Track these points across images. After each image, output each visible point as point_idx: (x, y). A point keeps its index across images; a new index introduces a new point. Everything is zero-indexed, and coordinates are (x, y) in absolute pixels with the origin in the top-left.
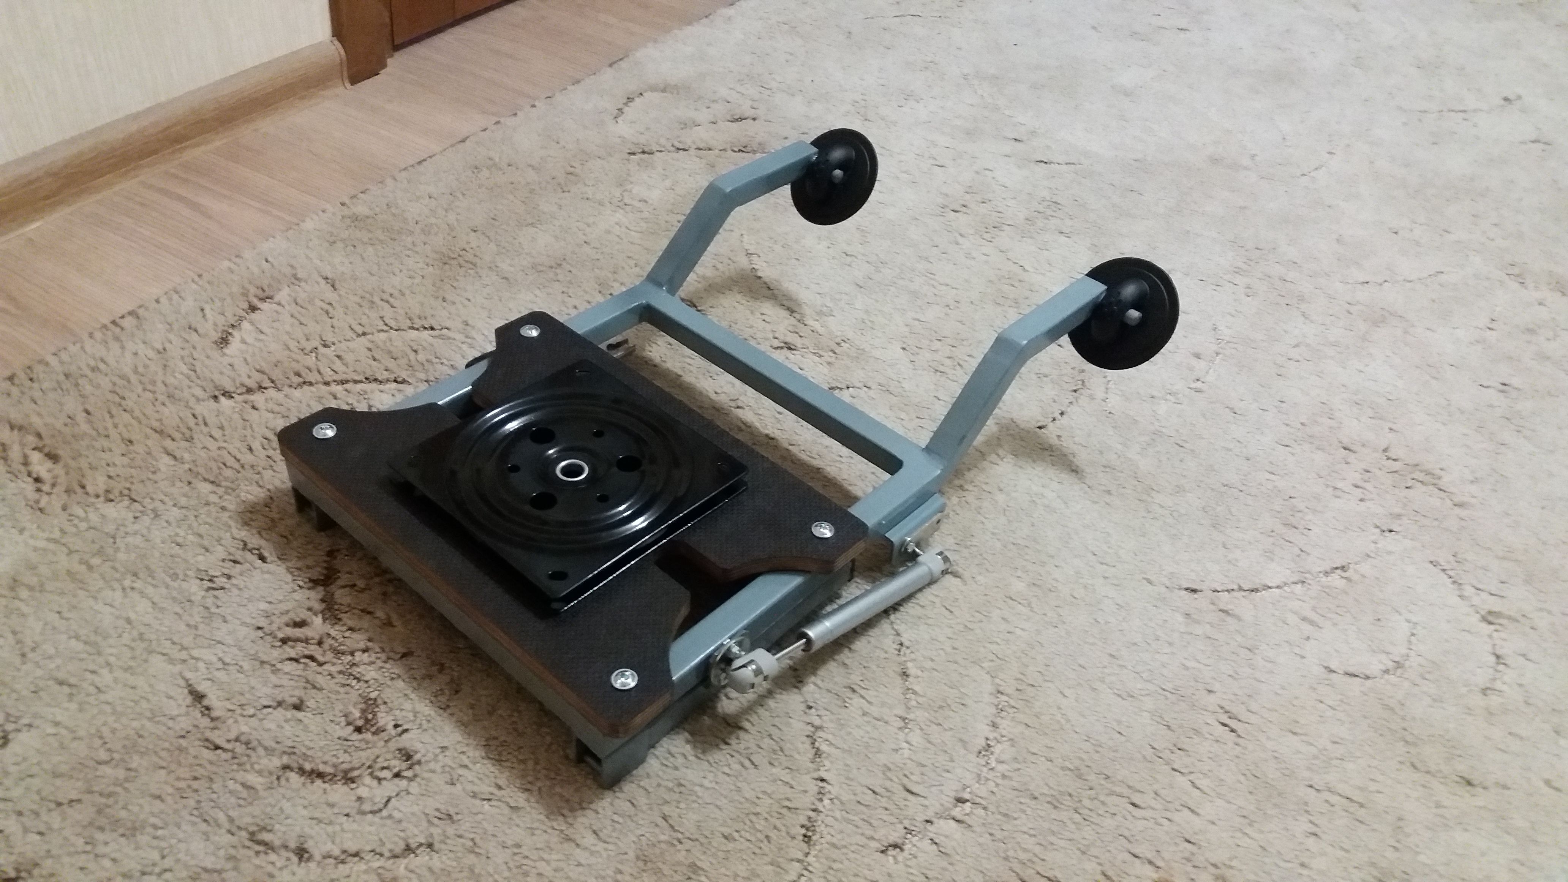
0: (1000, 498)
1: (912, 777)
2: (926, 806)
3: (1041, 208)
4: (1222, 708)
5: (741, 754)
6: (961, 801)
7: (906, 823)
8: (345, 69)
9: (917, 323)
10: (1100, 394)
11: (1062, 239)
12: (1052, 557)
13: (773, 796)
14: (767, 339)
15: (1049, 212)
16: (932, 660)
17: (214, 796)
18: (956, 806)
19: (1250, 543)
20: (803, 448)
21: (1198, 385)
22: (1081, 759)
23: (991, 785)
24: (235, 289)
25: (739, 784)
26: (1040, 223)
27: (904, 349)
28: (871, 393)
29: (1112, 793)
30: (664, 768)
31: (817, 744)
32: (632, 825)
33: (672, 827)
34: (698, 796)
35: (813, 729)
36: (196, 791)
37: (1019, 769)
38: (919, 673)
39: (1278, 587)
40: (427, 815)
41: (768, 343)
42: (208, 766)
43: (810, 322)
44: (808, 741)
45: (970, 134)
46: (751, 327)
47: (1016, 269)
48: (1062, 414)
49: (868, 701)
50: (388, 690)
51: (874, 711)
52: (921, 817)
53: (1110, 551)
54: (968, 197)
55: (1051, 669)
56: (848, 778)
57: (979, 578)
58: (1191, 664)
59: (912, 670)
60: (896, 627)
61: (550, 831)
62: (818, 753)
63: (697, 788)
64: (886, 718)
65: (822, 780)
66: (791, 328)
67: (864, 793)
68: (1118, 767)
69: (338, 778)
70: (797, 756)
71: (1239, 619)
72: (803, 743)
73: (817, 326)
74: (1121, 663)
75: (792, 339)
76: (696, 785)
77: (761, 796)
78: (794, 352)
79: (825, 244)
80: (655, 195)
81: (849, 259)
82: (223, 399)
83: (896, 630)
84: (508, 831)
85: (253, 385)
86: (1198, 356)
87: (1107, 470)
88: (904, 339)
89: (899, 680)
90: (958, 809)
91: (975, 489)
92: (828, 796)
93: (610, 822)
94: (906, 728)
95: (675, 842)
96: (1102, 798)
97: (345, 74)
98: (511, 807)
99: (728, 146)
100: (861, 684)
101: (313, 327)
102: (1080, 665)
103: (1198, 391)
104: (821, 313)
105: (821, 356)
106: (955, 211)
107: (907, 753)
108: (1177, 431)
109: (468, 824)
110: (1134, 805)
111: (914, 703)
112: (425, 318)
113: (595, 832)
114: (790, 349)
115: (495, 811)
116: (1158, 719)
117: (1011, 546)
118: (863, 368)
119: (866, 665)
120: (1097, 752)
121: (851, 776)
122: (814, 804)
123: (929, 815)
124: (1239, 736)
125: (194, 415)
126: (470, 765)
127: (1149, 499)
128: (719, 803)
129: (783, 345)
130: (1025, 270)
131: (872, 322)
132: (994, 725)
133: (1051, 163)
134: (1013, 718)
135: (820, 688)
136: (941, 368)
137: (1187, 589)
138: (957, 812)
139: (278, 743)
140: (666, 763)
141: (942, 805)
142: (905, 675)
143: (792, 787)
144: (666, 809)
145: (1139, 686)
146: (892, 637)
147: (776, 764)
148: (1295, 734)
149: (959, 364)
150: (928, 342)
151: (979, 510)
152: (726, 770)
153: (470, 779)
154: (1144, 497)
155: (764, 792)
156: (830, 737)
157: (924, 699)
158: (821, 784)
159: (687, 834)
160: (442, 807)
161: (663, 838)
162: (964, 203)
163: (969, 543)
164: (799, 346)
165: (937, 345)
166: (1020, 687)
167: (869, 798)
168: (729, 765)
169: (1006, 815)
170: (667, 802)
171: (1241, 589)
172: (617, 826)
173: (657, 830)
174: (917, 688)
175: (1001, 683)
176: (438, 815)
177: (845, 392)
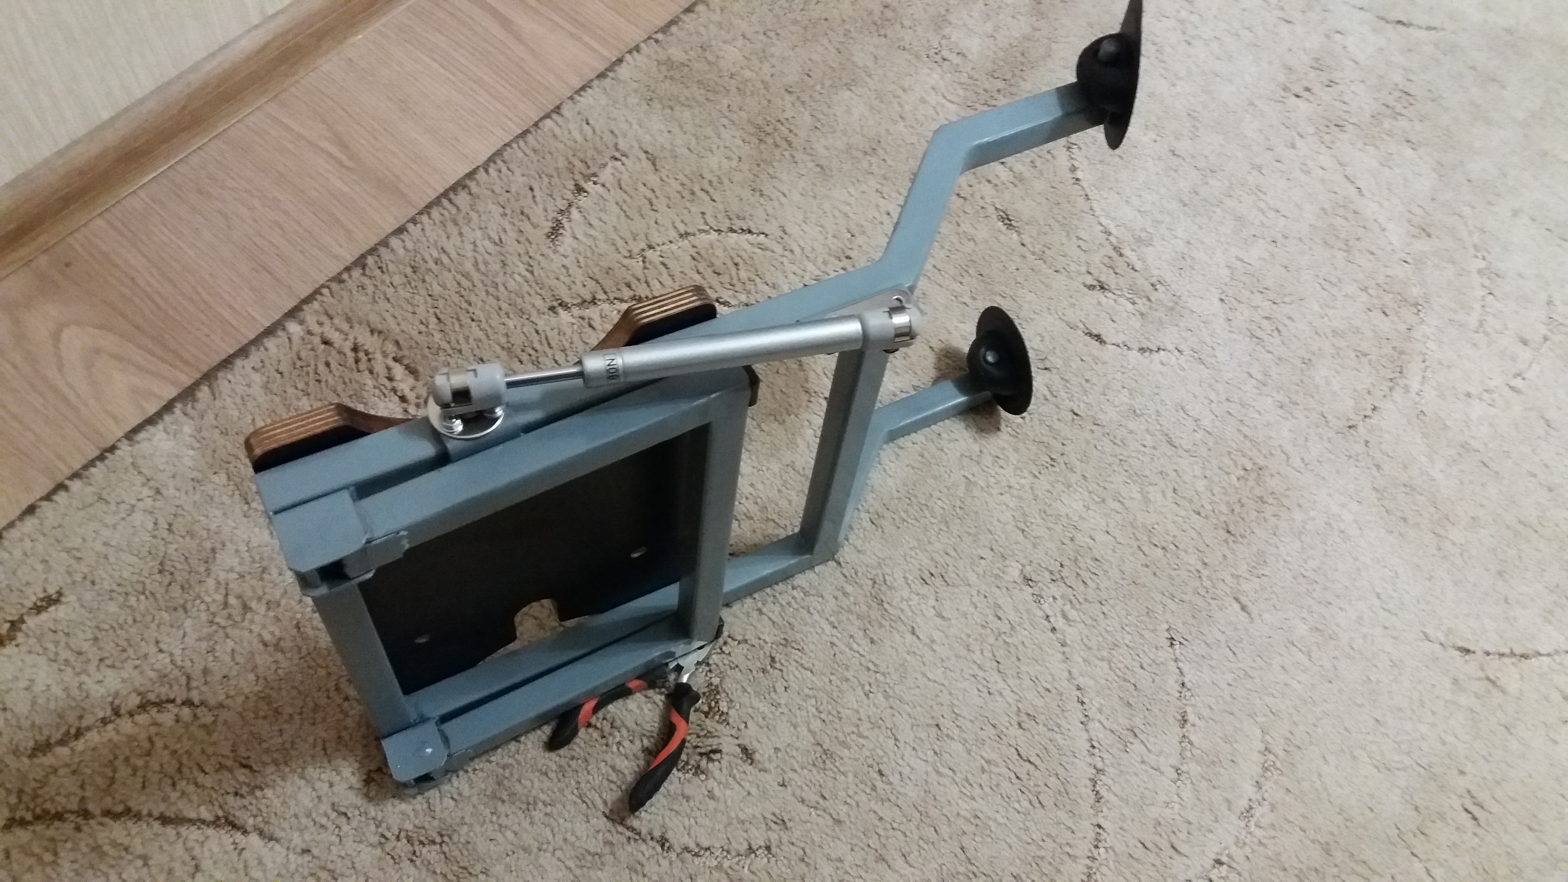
0: (1298, 515)
1: (1179, 834)
2: (1188, 866)
4: (1469, 792)
6: (1219, 862)
9: (1239, 264)
10: (1415, 386)
11: (1408, 151)
12: (1338, 597)
13: (1058, 840)
15: (1398, 107)
16: (1211, 708)
18: (1214, 867)
19: (1532, 599)
21: (1518, 382)
22: (1332, 834)
24: (562, 163)
25: (1028, 824)
26: (1387, 124)
27: (1222, 300)
28: (1183, 361)
31: (1098, 788)
32: (936, 853)
33: (969, 859)
34: (991, 831)
35: (1094, 771)
37: (1274, 837)
38: (1197, 721)
39: (1549, 655)
40: (765, 818)
41: (1080, 279)
43: (1127, 251)
44: (1089, 784)
47: (1352, 190)
48: (1375, 409)
49: (1147, 748)
51: (1152, 759)
53: (1395, 595)
54: (1313, 74)
55: (1320, 730)
56: (1122, 828)
57: (1266, 616)
58: (1450, 739)
59: (1191, 717)
60: (1181, 666)
62: (1098, 798)
63: (991, 823)
64: (1162, 768)
65: (1100, 826)
66: (1107, 258)
67: (1135, 846)
68: (1363, 846)
70: (1079, 801)
71: (1503, 691)
72: (1086, 786)
73: (1133, 257)
74: (1383, 730)
75: (1107, 277)
76: (989, 818)
77: (1046, 839)
78: (1108, 294)
79: (1152, 135)
81: (1175, 161)
82: (560, 310)
83: (1180, 669)
84: (832, 844)
85: (588, 297)
87: (1408, 490)
88: (1224, 287)
89: (1177, 730)
90: (1216, 871)
91: (1275, 502)
92: (1104, 845)
94: (1179, 781)
95: (971, 875)
98: (833, 819)
100: (1143, 727)
101: (639, 225)
102: (1346, 729)
103: (1517, 390)
104: (1139, 240)
106: (1297, 97)
107: (1177, 807)
108: (1485, 444)
109: (799, 833)
111: (1188, 754)
112: (744, 219)
113: (904, 856)
114: (1102, 288)
115: (820, 821)
116: (1408, 799)
117: (1301, 579)
118: (1178, 326)
119: (1150, 707)
120: (1347, 827)
121: (1125, 826)
122: (1090, 851)
123: (1190, 874)
124: (1479, 825)
126: (799, 770)
127: (1443, 533)
128: (1008, 840)
129: (1095, 283)
130: (1362, 195)
131: (1192, 258)
132: (1258, 785)
133: (1411, 25)
134: (1276, 783)
135: (1105, 726)
137: (1460, 649)
141: (1201, 865)
142: (1184, 721)
143: (1073, 832)
144: (966, 841)
145: (1397, 758)
146: (1176, 677)
147: (1061, 806)
148: (1532, 830)
150: (1248, 294)
151: (1274, 530)
152: (1017, 806)
153: (799, 784)
154: (1439, 530)
155: (1049, 835)
156: (1110, 782)
157: (1199, 752)
158: (1098, 830)
159: (982, 869)
160: (777, 812)
161: (962, 869)
162: (1309, 86)
164: (1113, 286)
165: (1258, 299)
166: (1287, 748)
167: (1139, 852)
168: (1019, 802)
171: (1512, 654)
174: (1193, 738)
175: (1271, 741)
176: (775, 819)
177: (1156, 357)
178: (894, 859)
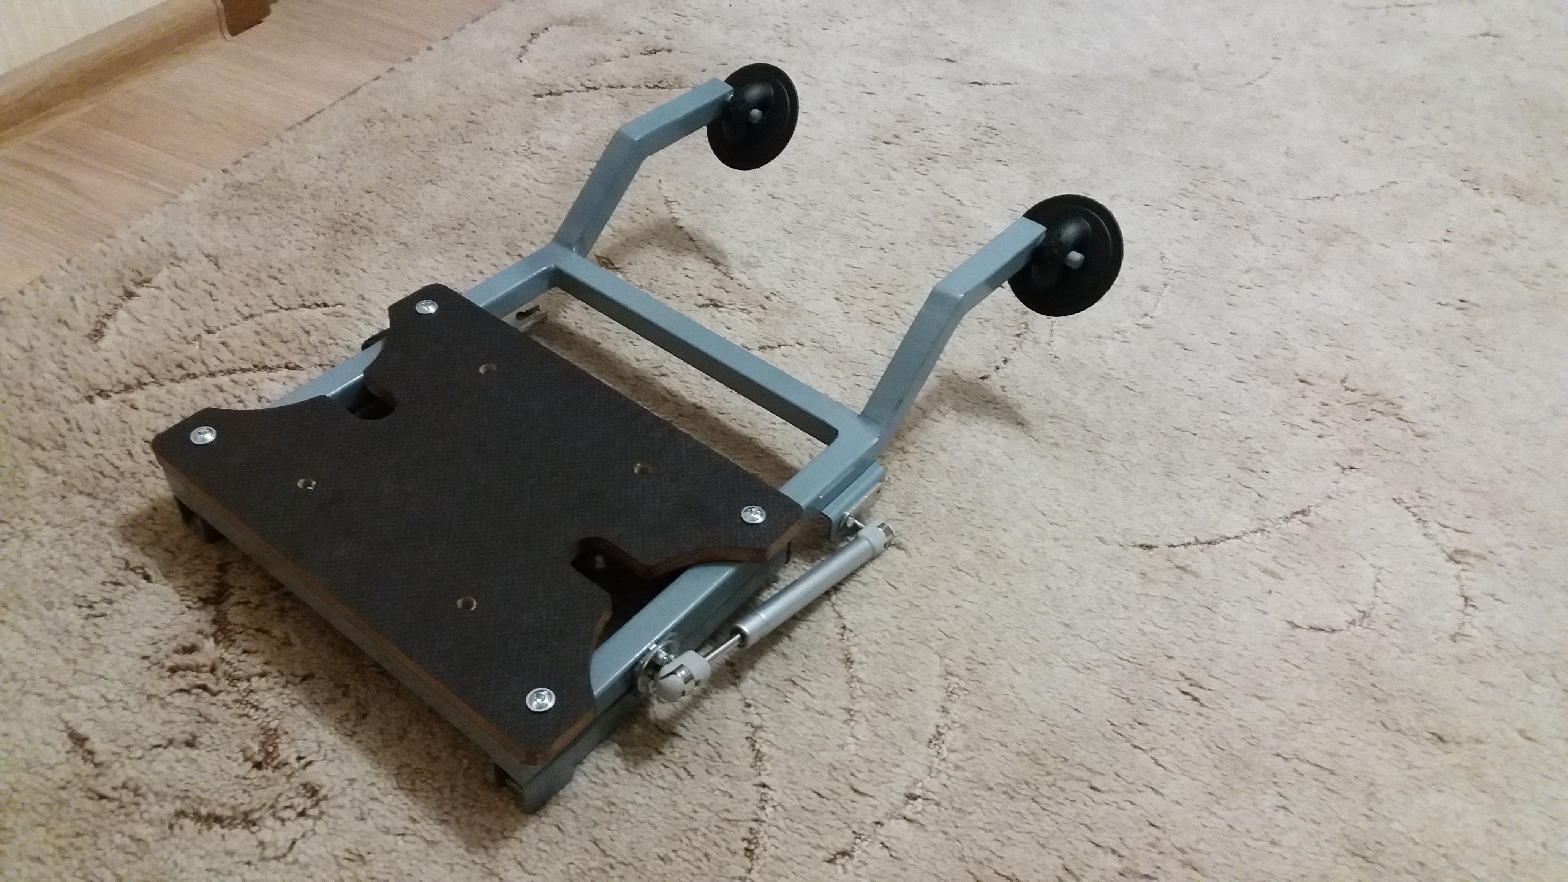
0: (943, 457)
1: (860, 775)
2: (875, 807)
3: (976, 135)
4: (1183, 675)
5: (675, 764)
6: (913, 797)
7: (855, 827)
8: (224, 19)
9: (850, 269)
10: (1045, 338)
11: (1000, 167)
12: (999, 520)
13: (712, 809)
14: (690, 296)
15: (985, 139)
16: (877, 643)
17: (99, 853)
18: (907, 804)
19: (1206, 491)
20: (733, 416)
21: (1147, 320)
22: (1038, 742)
23: (943, 778)
24: (109, 274)
25: (674, 798)
26: (976, 152)
27: (837, 299)
28: (805, 350)
29: (1071, 778)
30: (593, 785)
31: (757, 746)
32: (560, 853)
33: (603, 851)
34: (630, 815)
35: (752, 730)
36: (79, 849)
37: (972, 758)
38: (864, 658)
39: (1237, 537)
40: (335, 857)
41: (691, 301)
42: (92, 819)
43: (737, 275)
44: (747, 743)
45: (899, 56)
46: (673, 284)
47: (953, 203)
48: (1006, 361)
49: (810, 694)
50: (288, 718)
51: (817, 704)
52: (870, 820)
53: (1059, 509)
54: (900, 125)
55: (1003, 644)
56: (790, 782)
57: (924, 548)
58: (1148, 628)
59: (857, 656)
60: (837, 609)
61: (470, 865)
62: (759, 756)
63: (629, 806)
64: (830, 711)
65: (764, 786)
66: (716, 283)
67: (809, 798)
68: (1077, 748)
69: (238, 821)
70: (736, 762)
71: (1196, 574)
72: (742, 746)
73: (744, 279)
74: (1074, 632)
75: (717, 294)
76: (628, 802)
77: (697, 809)
78: (721, 309)
79: (750, 186)
80: (564, 141)
81: (776, 202)
82: (98, 399)
83: (838, 613)
84: (424, 869)
85: (133, 382)
86: (1145, 289)
87: (1055, 420)
88: (836, 288)
89: (842, 669)
90: (910, 806)
91: (917, 450)
92: (771, 803)
93: (535, 851)
94: (852, 720)
95: (607, 868)
96: (1060, 783)
97: (224, 23)
98: (427, 842)
99: (642, 83)
100: (803, 675)
101: (196, 313)
102: (1032, 638)
103: (1147, 327)
104: (748, 264)
105: (749, 312)
106: (886, 143)
107: (853, 748)
108: (1126, 373)
109: (381, 865)
110: (1093, 788)
111: (859, 692)
112: (317, 294)
113: (520, 863)
114: (716, 306)
115: (409, 847)
116: (1117, 692)
117: (957, 511)
118: (795, 324)
119: (807, 653)
120: (1053, 732)
121: (794, 779)
122: (755, 813)
123: (880, 815)
124: (1202, 705)
125: (67, 420)
126: (382, 798)
127: (1099, 449)
128: (652, 820)
129: (708, 302)
130: (962, 204)
131: (803, 271)
132: (944, 710)
133: (986, 84)
134: (964, 702)
135: (759, 683)
136: (878, 319)
137: (1141, 546)
138: (908, 811)
139: (169, 786)
140: (594, 779)
141: (891, 804)
142: (849, 661)
143: (731, 797)
144: (597, 833)
145: (1095, 656)
146: (833, 620)
147: (713, 771)
148: (1260, 698)
149: (896, 313)
150: (863, 291)
151: (921, 474)
152: (661, 783)
153: (382, 812)
154: (1094, 448)
155: (702, 805)
156: (771, 737)
157: (871, 687)
158: (763, 790)
159: (620, 859)
160: (352, 847)
161: (593, 864)
162: (896, 133)
163: (913, 510)
164: (726, 302)
165: (873, 293)
166: (970, 667)
167: (814, 802)
168: (662, 777)
169: (960, 810)
170: (596, 824)
171: (1197, 541)
172: (544, 855)
173: (587, 857)
174: (862, 675)
175: (951, 663)
176: (348, 855)
177: (777, 351)
178: (507, 870)
